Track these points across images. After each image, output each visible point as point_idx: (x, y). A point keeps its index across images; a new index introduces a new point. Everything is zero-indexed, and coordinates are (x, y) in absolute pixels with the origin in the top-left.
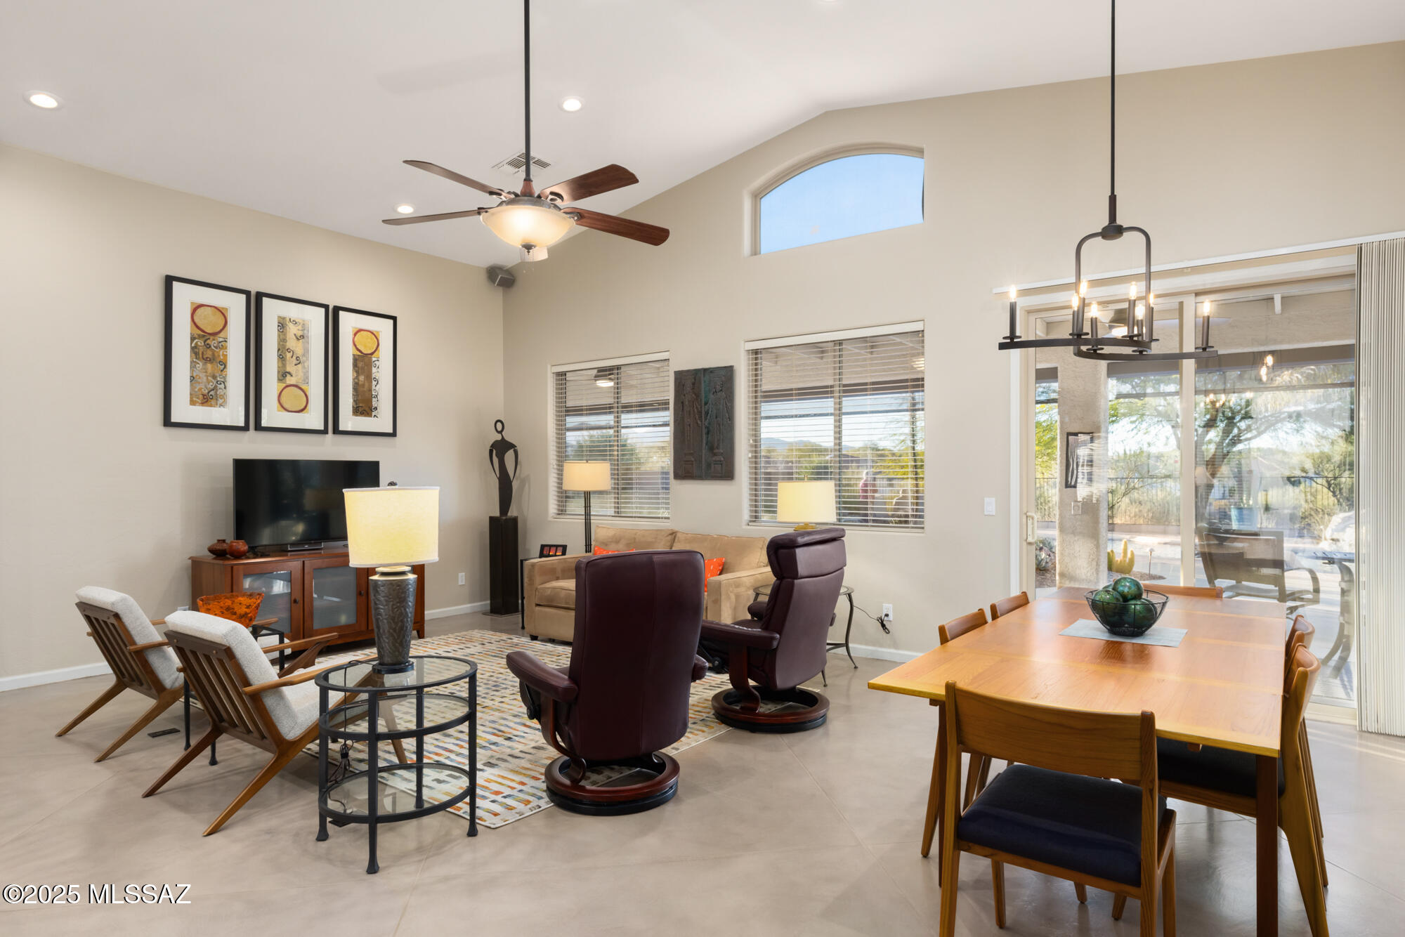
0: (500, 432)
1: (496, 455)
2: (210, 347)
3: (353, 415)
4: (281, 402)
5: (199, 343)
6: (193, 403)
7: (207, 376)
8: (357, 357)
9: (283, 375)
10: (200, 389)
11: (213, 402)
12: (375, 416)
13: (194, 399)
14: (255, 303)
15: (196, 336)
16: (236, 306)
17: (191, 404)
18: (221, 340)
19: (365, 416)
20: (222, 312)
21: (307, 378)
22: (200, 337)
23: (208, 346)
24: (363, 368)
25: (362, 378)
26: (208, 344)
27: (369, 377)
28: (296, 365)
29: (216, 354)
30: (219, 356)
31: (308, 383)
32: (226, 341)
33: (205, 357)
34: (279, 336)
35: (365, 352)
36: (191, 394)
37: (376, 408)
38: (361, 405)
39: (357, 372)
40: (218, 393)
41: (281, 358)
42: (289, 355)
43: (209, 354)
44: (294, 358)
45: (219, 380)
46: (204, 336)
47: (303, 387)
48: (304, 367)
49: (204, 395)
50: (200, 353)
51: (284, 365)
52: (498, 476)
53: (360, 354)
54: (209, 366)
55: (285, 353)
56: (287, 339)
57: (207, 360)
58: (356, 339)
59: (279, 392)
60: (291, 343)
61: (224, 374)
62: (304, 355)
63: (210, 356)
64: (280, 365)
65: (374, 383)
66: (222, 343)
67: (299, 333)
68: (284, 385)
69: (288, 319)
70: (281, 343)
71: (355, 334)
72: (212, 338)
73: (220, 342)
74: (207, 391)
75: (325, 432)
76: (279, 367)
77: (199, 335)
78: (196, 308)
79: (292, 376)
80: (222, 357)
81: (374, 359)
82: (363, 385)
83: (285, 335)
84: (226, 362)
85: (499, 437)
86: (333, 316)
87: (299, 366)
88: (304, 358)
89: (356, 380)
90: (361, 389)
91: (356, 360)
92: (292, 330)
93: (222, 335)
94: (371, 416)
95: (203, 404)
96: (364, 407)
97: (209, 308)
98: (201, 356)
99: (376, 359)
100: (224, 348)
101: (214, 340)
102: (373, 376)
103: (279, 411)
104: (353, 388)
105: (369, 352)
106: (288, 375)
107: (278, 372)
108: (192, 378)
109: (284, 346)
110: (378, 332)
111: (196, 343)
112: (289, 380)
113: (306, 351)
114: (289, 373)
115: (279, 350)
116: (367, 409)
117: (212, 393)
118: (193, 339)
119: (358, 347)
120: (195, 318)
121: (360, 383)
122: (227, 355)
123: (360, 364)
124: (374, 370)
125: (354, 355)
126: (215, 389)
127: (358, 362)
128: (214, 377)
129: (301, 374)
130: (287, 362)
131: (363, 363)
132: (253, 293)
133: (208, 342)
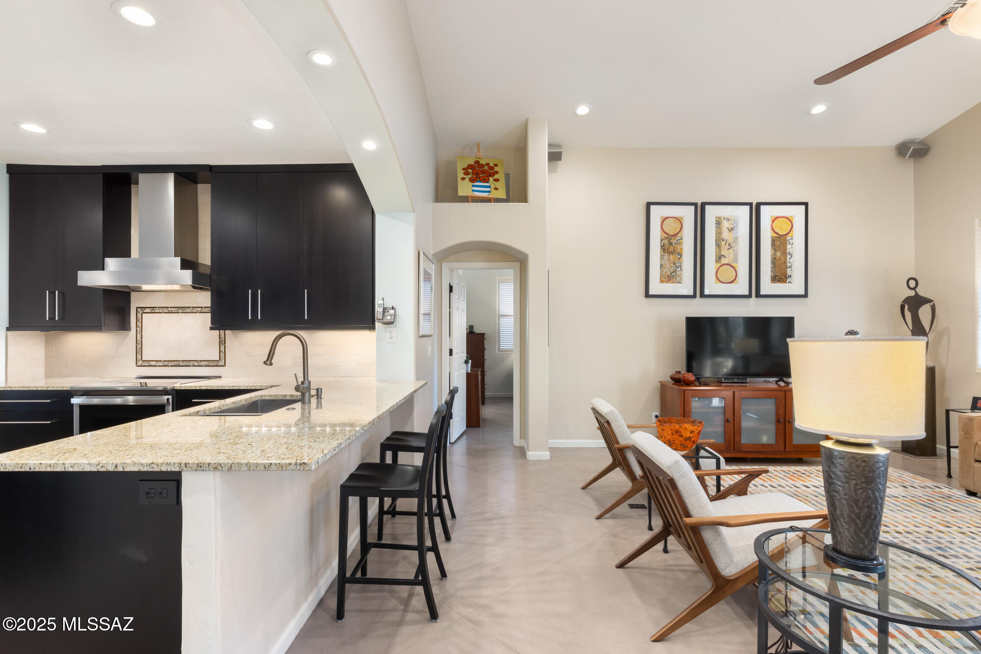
0: (914, 289)
1: (909, 310)
2: (672, 244)
3: (771, 282)
4: (718, 277)
5: (665, 243)
6: (662, 281)
7: (670, 263)
8: (774, 238)
9: (719, 257)
10: (666, 272)
11: (674, 280)
12: (789, 282)
13: (663, 279)
14: (700, 210)
15: (664, 238)
16: (688, 214)
17: (660, 283)
18: (678, 238)
19: (781, 283)
20: (679, 220)
21: (737, 258)
22: (666, 238)
23: (671, 244)
24: (779, 246)
25: (778, 254)
26: (671, 242)
27: (785, 253)
28: (728, 249)
29: (676, 249)
30: (677, 249)
31: (737, 262)
32: (682, 239)
33: (669, 251)
34: (716, 230)
35: (781, 234)
36: (660, 276)
37: (790, 276)
38: (777, 275)
39: (775, 250)
40: (677, 274)
41: (718, 246)
42: (723, 243)
43: (671, 249)
44: (727, 244)
45: (677, 266)
46: (669, 237)
47: (734, 265)
48: (734, 251)
49: (668, 276)
50: (666, 248)
51: (720, 251)
52: (911, 328)
53: (777, 235)
54: (671, 256)
55: (721, 242)
56: (722, 232)
57: (670, 253)
58: (773, 225)
59: (716, 270)
60: (725, 235)
61: (680, 261)
62: (734, 242)
63: (672, 250)
64: (717, 251)
65: (789, 257)
66: (679, 241)
67: (730, 227)
68: (720, 265)
69: (723, 218)
70: (718, 235)
71: (773, 221)
72: (673, 238)
73: (678, 240)
74: (670, 273)
75: (750, 296)
76: (716, 252)
77: (665, 237)
78: (664, 220)
79: (725, 258)
80: (679, 250)
81: (788, 238)
82: (780, 259)
83: (721, 229)
84: (682, 253)
85: (912, 293)
86: (756, 210)
87: (731, 250)
88: (734, 244)
89: (774, 256)
90: (777, 262)
91: (773, 241)
92: (726, 225)
93: (679, 235)
94: (785, 282)
95: (667, 282)
96: (781, 276)
97: (672, 219)
98: (666, 250)
99: (790, 238)
100: (680, 244)
101: (674, 239)
102: (788, 251)
103: (716, 283)
104: (772, 262)
105: (785, 233)
106: (723, 257)
107: (716, 256)
108: (661, 266)
109: (720, 237)
110: (792, 217)
111: (664, 243)
112: (724, 261)
113: (736, 239)
114: (723, 256)
115: (716, 240)
116: (783, 277)
117: (673, 274)
118: (662, 240)
119: (775, 230)
120: (663, 227)
121: (777, 258)
122: (682, 248)
123: (777, 243)
124: (789, 247)
125: (772, 237)
126: (675, 271)
127: (775, 242)
128: (674, 264)
129: (732, 256)
130: (722, 249)
131: (780, 242)
132: (699, 204)
133: (671, 241)
